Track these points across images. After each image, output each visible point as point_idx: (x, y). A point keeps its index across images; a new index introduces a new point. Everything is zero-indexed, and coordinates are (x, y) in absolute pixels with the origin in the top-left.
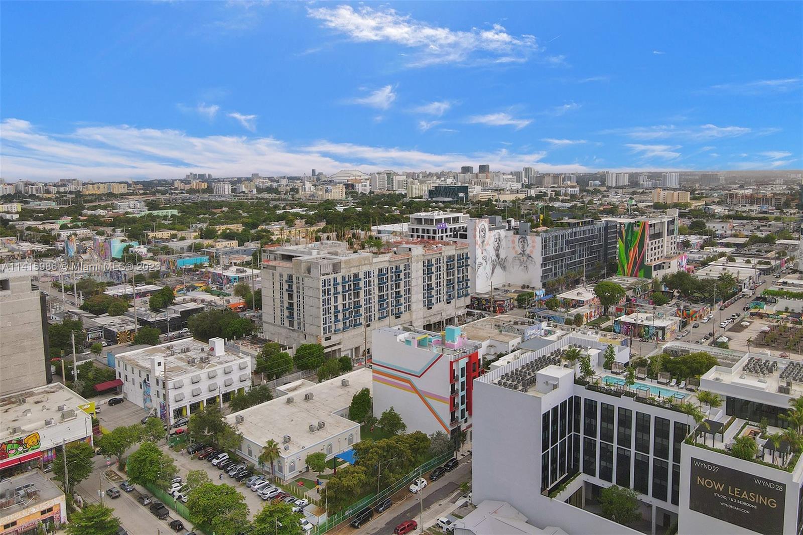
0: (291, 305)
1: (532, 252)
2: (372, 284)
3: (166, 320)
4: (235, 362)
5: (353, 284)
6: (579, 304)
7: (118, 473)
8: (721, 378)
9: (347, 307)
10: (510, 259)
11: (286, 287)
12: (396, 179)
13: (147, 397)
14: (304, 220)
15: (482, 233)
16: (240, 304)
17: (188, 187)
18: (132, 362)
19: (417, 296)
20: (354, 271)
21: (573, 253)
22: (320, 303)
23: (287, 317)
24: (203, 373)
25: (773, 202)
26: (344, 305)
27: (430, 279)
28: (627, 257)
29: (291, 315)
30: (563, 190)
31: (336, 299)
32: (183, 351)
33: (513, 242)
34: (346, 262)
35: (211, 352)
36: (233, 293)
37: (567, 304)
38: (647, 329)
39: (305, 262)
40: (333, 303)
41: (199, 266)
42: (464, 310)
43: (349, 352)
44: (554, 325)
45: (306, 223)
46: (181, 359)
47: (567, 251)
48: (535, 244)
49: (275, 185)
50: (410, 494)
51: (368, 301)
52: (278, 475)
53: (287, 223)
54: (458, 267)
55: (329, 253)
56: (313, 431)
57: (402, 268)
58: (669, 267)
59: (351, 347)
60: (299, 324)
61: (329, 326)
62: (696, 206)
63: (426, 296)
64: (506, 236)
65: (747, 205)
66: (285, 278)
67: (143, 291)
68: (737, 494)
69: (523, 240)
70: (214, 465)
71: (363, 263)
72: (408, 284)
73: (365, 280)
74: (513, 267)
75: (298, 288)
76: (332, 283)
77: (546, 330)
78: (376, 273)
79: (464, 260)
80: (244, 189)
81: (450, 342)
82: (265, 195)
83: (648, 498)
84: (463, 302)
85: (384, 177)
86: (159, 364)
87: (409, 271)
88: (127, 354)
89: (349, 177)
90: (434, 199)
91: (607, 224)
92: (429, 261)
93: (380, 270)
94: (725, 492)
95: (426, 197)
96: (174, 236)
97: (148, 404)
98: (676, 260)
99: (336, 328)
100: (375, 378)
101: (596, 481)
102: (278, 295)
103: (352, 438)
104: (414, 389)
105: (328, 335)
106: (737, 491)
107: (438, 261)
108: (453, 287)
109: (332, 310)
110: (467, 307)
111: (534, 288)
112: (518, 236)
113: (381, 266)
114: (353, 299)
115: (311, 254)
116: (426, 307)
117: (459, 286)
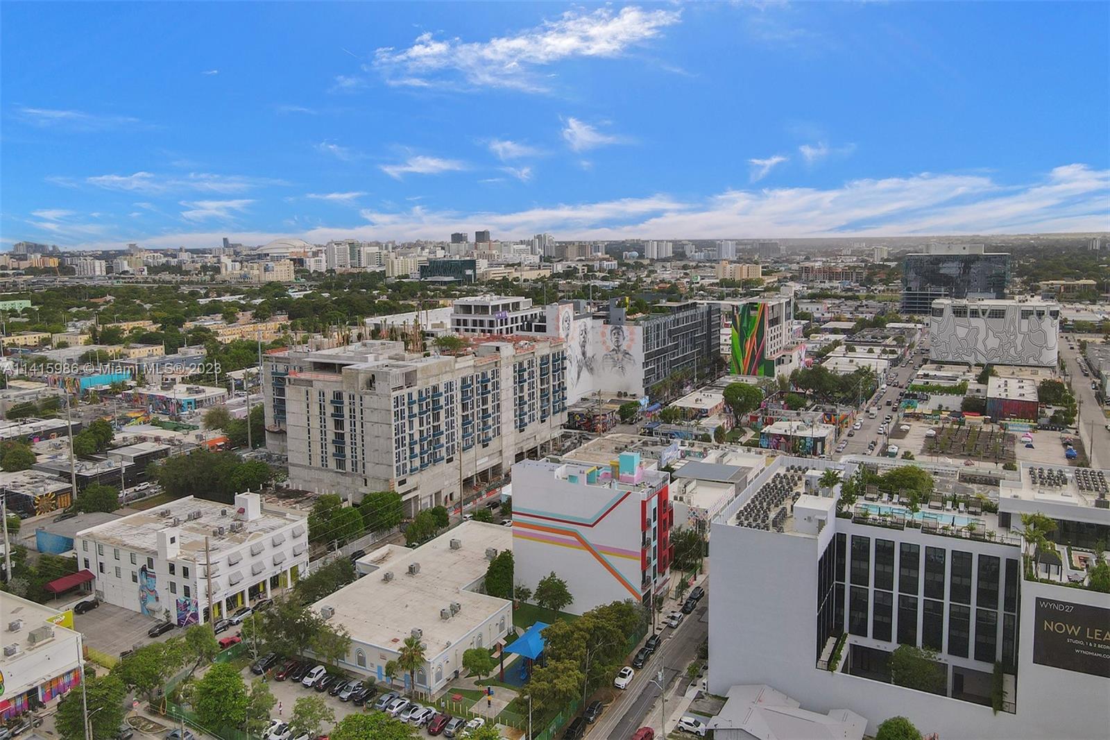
0: (340, 437)
1: (629, 347)
2: (455, 400)
3: (118, 471)
4: (287, 528)
5: (432, 402)
6: (701, 414)
7: (152, 718)
8: (1018, 494)
9: (425, 435)
10: (599, 357)
11: (330, 410)
12: (366, 251)
13: (148, 593)
14: (249, 313)
15: (566, 323)
16: (219, 440)
17: (24, 265)
18: (112, 540)
19: (508, 414)
20: (433, 382)
21: (676, 347)
22: (391, 431)
23: (334, 455)
24: (243, 549)
25: (854, 278)
26: (421, 432)
27: (522, 390)
28: (743, 351)
29: (340, 452)
30: (597, 264)
31: (411, 423)
32: (191, 518)
33: (603, 334)
34: (423, 369)
35: (240, 516)
36: (201, 424)
37: (685, 414)
38: (802, 441)
39: (366, 372)
40: (407, 431)
41: (118, 388)
42: (560, 431)
43: (428, 500)
44: (690, 444)
45: (255, 316)
46: (192, 529)
47: (670, 344)
48: (634, 336)
49: (173, 262)
50: (619, 692)
51: (450, 425)
52: (420, 689)
53: (224, 318)
54: (553, 372)
55: (390, 358)
56: (447, 619)
57: (490, 376)
58: (791, 361)
59: (430, 493)
60: (355, 464)
61: (403, 464)
62: (768, 283)
63: (518, 413)
64: (592, 327)
65: (827, 281)
66: (329, 397)
67: (43, 429)
68: (1098, 636)
69: (618, 331)
70: (306, 686)
71: (444, 371)
72: (497, 397)
73: (446, 395)
74: (603, 369)
75: (352, 411)
76: (406, 401)
77: (682, 451)
78: (459, 384)
79: (560, 362)
80: (126, 268)
81: (627, 474)
82: (166, 276)
83: (944, 656)
84: (559, 420)
85: (346, 249)
86: (173, 540)
87: (498, 379)
88: (95, 529)
89: (287, 248)
90: (429, 279)
91: (710, 307)
92: (521, 364)
93: (464, 380)
94: (1082, 636)
95: (415, 276)
96: (46, 342)
97: (151, 604)
98: (796, 352)
99: (411, 467)
100: (515, 534)
101: (869, 642)
102: (315, 423)
103: (503, 623)
104: (583, 544)
105: (402, 478)
106: (1098, 632)
107: (531, 363)
108: (548, 400)
109: (407, 441)
110: (564, 426)
111: (634, 395)
112: (610, 327)
113: (464, 375)
114: (431, 423)
115: (366, 360)
116: (518, 430)
117: (554, 396)
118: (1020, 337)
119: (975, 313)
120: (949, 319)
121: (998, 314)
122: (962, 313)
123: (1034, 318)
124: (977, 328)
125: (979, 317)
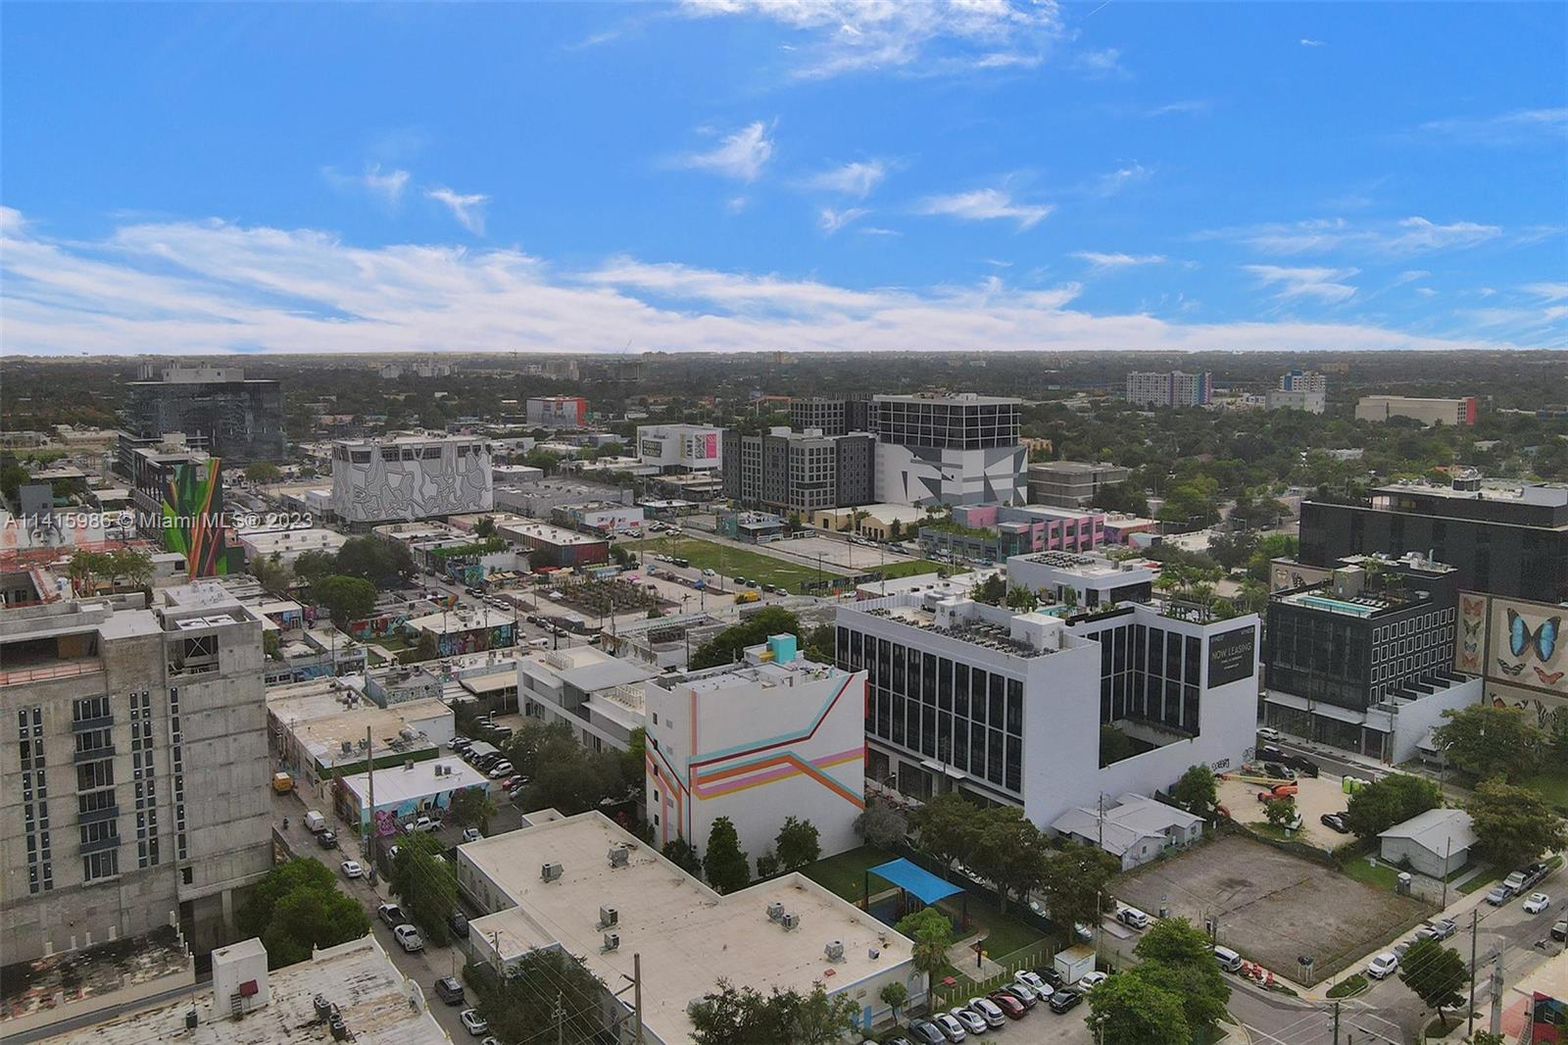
0: (99, 801)
11: (61, 748)
28: (187, 539)
60: (150, 850)
66: (61, 717)
104: (799, 766)
118: (459, 479)
119: (408, 455)
120: (378, 464)
121: (433, 453)
122: (393, 456)
123: (470, 454)
124: (412, 473)
125: (413, 459)
